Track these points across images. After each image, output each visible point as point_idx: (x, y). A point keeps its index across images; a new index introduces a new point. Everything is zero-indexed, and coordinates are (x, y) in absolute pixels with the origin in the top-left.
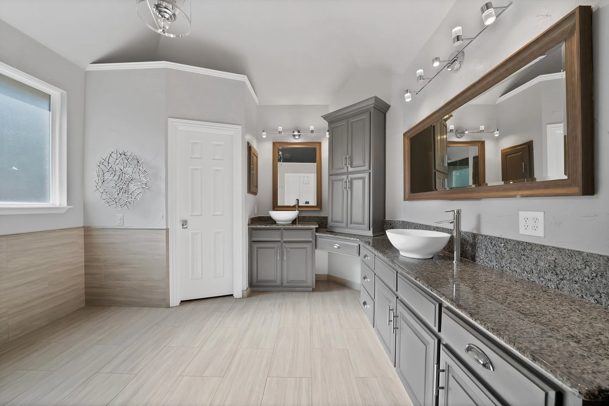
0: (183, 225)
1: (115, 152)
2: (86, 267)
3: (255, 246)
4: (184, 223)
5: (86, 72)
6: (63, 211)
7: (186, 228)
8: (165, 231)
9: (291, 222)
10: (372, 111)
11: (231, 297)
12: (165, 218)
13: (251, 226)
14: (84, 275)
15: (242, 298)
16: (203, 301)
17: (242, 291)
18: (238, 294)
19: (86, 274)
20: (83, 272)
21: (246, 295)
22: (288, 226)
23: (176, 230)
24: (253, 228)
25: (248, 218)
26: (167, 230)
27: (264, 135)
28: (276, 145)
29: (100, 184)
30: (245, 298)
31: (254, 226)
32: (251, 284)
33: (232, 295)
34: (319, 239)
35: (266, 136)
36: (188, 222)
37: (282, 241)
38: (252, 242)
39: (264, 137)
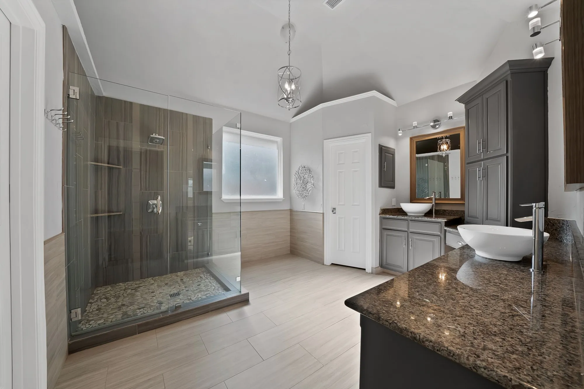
0: (333, 211)
1: (301, 167)
2: (291, 231)
3: (385, 233)
4: (334, 209)
5: (291, 124)
6: (281, 201)
7: (335, 213)
8: (322, 214)
9: (423, 215)
10: (509, 79)
11: (364, 270)
12: (322, 205)
13: (381, 216)
14: (290, 236)
15: (372, 273)
16: (345, 267)
17: (372, 268)
18: (369, 270)
19: (290, 235)
20: (289, 234)
21: (374, 272)
22: (413, 218)
23: (329, 215)
24: (383, 217)
25: (380, 209)
26: (323, 214)
27: (400, 134)
28: (413, 139)
29: (295, 185)
30: (374, 274)
31: (384, 216)
32: (381, 265)
33: (365, 269)
34: (448, 234)
35: (403, 134)
36: (336, 209)
37: (409, 232)
38: (383, 229)
39: (400, 135)
